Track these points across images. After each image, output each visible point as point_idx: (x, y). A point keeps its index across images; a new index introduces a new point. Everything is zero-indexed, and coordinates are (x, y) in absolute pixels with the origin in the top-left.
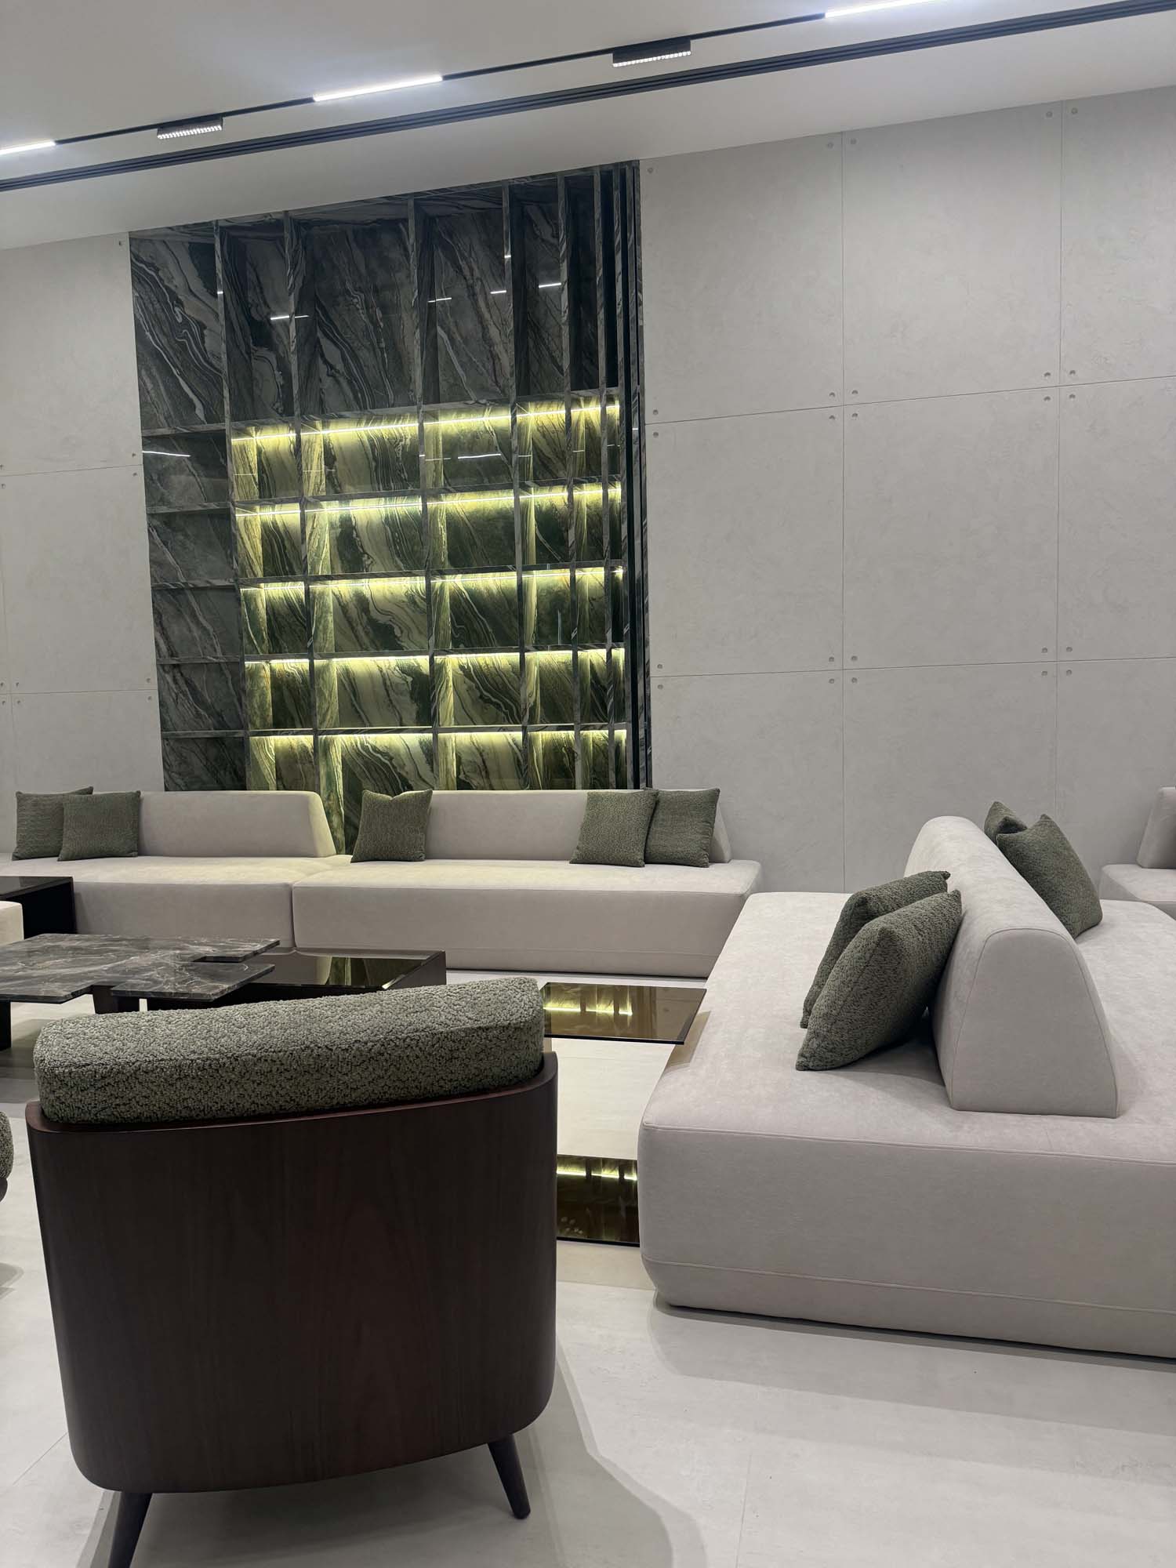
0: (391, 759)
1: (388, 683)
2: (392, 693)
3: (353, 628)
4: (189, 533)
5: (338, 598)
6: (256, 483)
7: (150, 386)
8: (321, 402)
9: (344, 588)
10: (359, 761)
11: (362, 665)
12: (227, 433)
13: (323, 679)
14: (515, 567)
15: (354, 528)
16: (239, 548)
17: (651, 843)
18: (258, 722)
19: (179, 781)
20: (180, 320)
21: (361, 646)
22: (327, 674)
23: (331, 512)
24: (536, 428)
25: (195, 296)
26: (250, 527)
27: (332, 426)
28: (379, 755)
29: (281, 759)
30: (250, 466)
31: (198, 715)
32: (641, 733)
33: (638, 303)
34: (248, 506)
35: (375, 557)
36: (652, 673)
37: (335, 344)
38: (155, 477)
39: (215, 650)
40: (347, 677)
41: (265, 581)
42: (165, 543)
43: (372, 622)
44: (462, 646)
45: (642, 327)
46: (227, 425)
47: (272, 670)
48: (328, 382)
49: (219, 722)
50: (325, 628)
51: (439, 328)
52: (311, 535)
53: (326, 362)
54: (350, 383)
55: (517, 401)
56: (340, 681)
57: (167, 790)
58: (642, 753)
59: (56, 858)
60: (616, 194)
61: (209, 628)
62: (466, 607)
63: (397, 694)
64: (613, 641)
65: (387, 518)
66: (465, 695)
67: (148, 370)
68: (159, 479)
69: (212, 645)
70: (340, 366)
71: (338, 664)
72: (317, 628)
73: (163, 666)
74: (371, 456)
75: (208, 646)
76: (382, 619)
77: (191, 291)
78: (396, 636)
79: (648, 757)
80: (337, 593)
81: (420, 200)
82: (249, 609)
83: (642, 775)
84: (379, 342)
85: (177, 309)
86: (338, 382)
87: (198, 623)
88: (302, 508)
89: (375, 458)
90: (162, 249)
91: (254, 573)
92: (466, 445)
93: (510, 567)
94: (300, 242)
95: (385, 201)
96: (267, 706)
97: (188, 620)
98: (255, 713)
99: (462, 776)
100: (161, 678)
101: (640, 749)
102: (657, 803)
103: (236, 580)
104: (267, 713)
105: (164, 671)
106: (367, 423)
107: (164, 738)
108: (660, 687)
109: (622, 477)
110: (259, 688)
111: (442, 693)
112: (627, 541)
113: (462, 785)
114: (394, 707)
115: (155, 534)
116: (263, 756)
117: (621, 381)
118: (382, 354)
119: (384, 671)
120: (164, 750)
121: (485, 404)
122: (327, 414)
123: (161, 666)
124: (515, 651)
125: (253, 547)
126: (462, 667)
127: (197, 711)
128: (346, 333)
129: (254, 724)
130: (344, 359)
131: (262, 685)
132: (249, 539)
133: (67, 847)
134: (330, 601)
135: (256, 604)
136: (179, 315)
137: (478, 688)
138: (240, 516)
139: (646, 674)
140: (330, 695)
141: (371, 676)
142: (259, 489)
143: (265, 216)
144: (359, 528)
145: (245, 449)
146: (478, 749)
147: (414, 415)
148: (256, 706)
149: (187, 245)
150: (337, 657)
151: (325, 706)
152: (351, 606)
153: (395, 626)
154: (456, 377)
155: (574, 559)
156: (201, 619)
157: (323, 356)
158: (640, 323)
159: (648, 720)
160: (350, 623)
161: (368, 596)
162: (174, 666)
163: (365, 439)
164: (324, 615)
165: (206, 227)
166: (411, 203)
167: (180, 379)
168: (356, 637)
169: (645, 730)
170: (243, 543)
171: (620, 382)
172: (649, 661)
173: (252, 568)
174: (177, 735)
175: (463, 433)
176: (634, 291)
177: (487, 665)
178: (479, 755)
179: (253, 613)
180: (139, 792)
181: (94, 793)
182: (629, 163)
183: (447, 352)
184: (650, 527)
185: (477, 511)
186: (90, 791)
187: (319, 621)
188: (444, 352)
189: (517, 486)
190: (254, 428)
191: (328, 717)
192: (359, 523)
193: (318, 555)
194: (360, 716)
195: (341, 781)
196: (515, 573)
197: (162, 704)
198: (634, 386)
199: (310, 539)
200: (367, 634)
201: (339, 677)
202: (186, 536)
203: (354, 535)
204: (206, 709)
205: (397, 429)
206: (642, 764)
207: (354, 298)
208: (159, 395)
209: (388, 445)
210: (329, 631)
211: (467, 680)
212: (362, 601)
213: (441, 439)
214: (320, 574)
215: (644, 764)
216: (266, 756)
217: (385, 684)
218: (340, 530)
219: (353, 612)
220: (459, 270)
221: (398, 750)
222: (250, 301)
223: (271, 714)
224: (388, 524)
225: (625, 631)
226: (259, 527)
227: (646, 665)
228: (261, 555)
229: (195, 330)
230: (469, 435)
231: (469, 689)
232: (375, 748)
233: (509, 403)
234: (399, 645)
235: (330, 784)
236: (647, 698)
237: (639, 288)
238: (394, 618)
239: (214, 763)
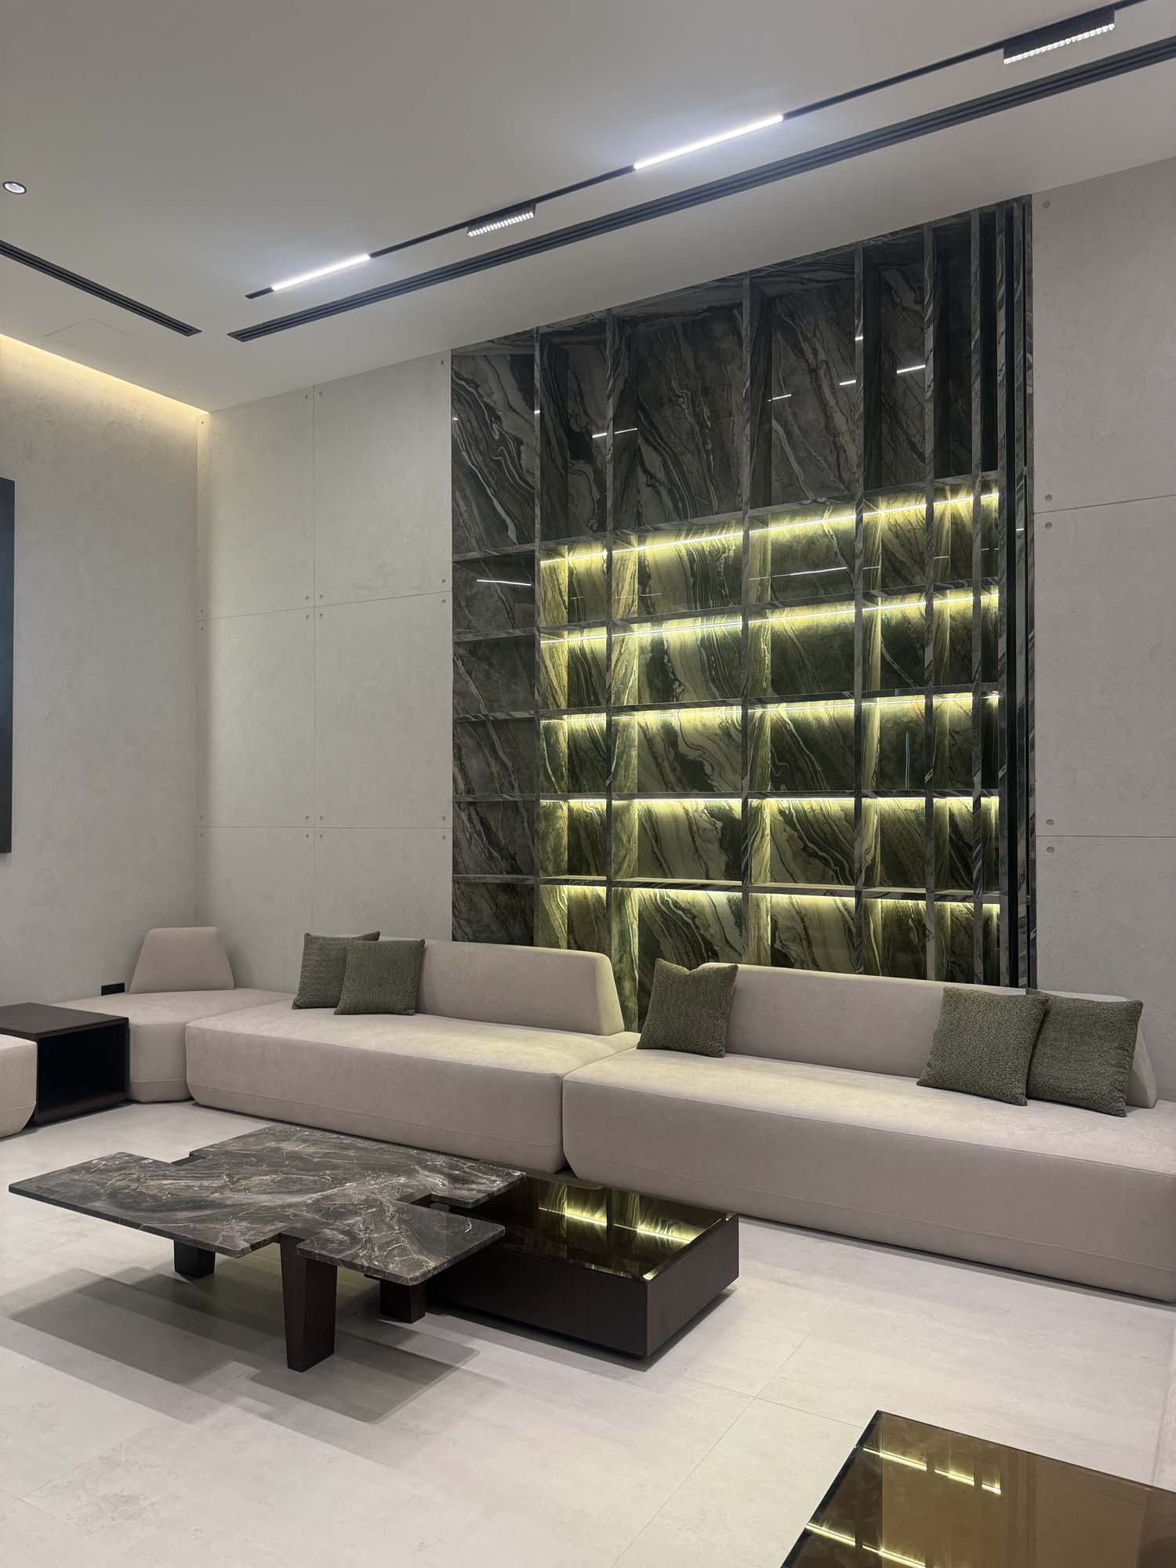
0: (694, 917)
1: (695, 828)
2: (699, 842)
3: (658, 764)
4: (494, 661)
5: (644, 730)
6: (565, 606)
7: (463, 508)
8: (639, 514)
9: (652, 719)
10: (658, 918)
11: (665, 806)
12: (537, 554)
13: (621, 822)
14: (853, 694)
15: (666, 652)
16: (542, 678)
17: (1038, 1070)
18: (550, 867)
19: (468, 930)
20: (497, 437)
21: (667, 787)
22: (627, 816)
23: (642, 635)
24: (887, 527)
25: (514, 410)
26: (556, 655)
27: (649, 542)
28: (680, 913)
29: (574, 909)
30: (560, 589)
31: (491, 857)
32: (1022, 910)
33: (1027, 367)
34: (555, 632)
35: (687, 684)
36: (1038, 832)
37: (656, 449)
38: (463, 604)
39: (513, 788)
40: (649, 817)
41: (567, 712)
42: (470, 674)
43: (680, 757)
44: (783, 787)
45: (1031, 395)
46: (537, 545)
47: (570, 810)
48: (646, 493)
49: (512, 866)
50: (628, 764)
51: (774, 423)
52: (617, 662)
53: (646, 471)
54: (670, 492)
55: (865, 496)
56: (641, 825)
57: (454, 939)
58: (1022, 938)
59: (333, 1010)
60: (1000, 240)
61: (509, 763)
62: (790, 742)
63: (704, 841)
64: (982, 787)
65: (703, 639)
66: (785, 846)
67: (462, 491)
68: (467, 606)
69: (510, 783)
70: (661, 475)
71: (639, 805)
72: (618, 765)
73: (459, 804)
74: (689, 573)
75: (506, 784)
76: (692, 755)
77: (510, 407)
78: (706, 775)
79: (1031, 944)
80: (643, 725)
81: (757, 278)
82: (548, 744)
83: (1022, 967)
84: (705, 443)
85: (495, 426)
86: (658, 493)
87: (497, 758)
88: (609, 633)
89: (693, 574)
90: (484, 366)
91: (557, 704)
92: (799, 553)
93: (846, 693)
94: (623, 341)
95: (718, 284)
96: (562, 850)
97: (488, 754)
98: (548, 858)
99: (778, 945)
100: (456, 817)
101: (1020, 930)
102: (1046, 1013)
103: (537, 712)
104: (561, 857)
105: (460, 808)
106: (687, 535)
107: (455, 881)
108: (1050, 849)
109: (1001, 579)
110: (554, 830)
111: (756, 844)
112: (1005, 660)
113: (780, 958)
114: (700, 856)
115: (460, 663)
116: (554, 907)
117: (1002, 462)
118: (708, 457)
119: (691, 814)
120: (454, 894)
121: (824, 503)
122: (644, 528)
123: (457, 804)
124: (850, 795)
125: (558, 675)
126: (782, 812)
127: (490, 853)
128: (669, 437)
129: (546, 871)
130: (665, 466)
131: (558, 826)
132: (554, 668)
133: (345, 999)
134: (635, 733)
135: (557, 738)
136: (497, 433)
137: (800, 838)
138: (544, 643)
139: (1030, 832)
140: (629, 841)
141: (675, 818)
142: (568, 613)
143: (587, 316)
144: (671, 652)
145: (555, 570)
146: (798, 913)
147: (740, 522)
148: (549, 850)
149: (509, 358)
150: (639, 798)
151: (622, 853)
152: (658, 739)
153: (705, 762)
154: (792, 475)
155: (931, 683)
156: (501, 753)
157: (642, 464)
158: (1029, 391)
159: (1031, 892)
160: (655, 758)
161: (677, 728)
162: (470, 803)
163: (684, 553)
164: (627, 750)
165: (526, 336)
166: (747, 282)
167: (495, 502)
168: (662, 774)
169: (1028, 907)
170: (547, 672)
171: (1000, 464)
172: (1034, 814)
173: (555, 699)
174: (469, 879)
175: (796, 539)
176: (1022, 353)
177: (813, 811)
178: (799, 921)
179: (553, 747)
180: (423, 942)
181: (382, 938)
182: (1018, 200)
183: (782, 448)
184: (1038, 642)
185: (809, 628)
186: (375, 937)
187: (620, 757)
188: (779, 449)
189: (859, 596)
190: (566, 547)
191: (625, 866)
192: (672, 646)
193: (624, 683)
194: (661, 865)
195: (636, 940)
196: (852, 701)
197: (456, 844)
198: (1019, 468)
199: (616, 666)
200: (674, 770)
201: (640, 819)
202: (491, 665)
203: (666, 661)
204: (500, 850)
205: (720, 540)
206: (1022, 952)
207: (680, 397)
208: (471, 514)
209: (709, 558)
210: (632, 767)
211: (788, 828)
212: (669, 733)
213: (770, 547)
214: (625, 704)
215: (1025, 952)
216: (558, 907)
217: (691, 829)
218: (650, 655)
219: (660, 746)
220: (801, 353)
221: (702, 907)
222: (570, 411)
223: (566, 858)
224: (705, 648)
225: (1001, 774)
226: (566, 653)
227: (1030, 821)
228: (566, 685)
229: (512, 446)
230: (804, 541)
231: (790, 839)
232: (676, 904)
233: (854, 499)
234: (710, 784)
235: (624, 944)
236: (1031, 864)
237: (1028, 348)
238: (704, 753)
239: (504, 911)
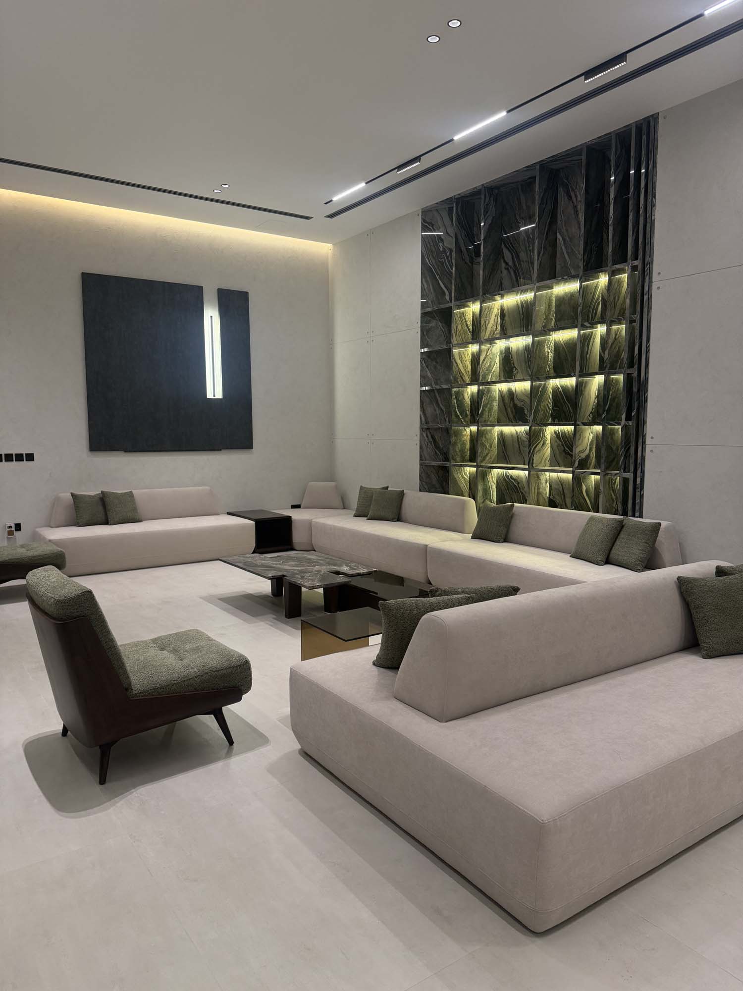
0: (518, 483)
1: (520, 440)
2: (521, 447)
3: (506, 409)
5: (501, 392)
6: (471, 332)
7: (426, 286)
8: (501, 284)
9: (504, 387)
10: (504, 483)
11: (508, 430)
12: (452, 308)
13: (485, 437)
14: (575, 375)
15: (511, 353)
16: (454, 369)
17: (613, 551)
18: (458, 459)
19: (426, 487)
20: (441, 250)
21: (509, 420)
22: (489, 434)
23: (501, 345)
24: (604, 287)
26: (463, 356)
27: (505, 297)
28: (513, 481)
29: (472, 477)
30: (466, 324)
31: (436, 453)
32: (638, 480)
33: (653, 205)
34: (464, 345)
35: (519, 370)
36: (647, 442)
37: (509, 250)
38: (425, 333)
40: (502, 435)
41: (469, 384)
42: (427, 367)
43: (515, 405)
44: (556, 420)
45: (654, 220)
46: (453, 304)
47: (471, 431)
48: (505, 272)
49: (445, 458)
50: (490, 410)
51: (558, 234)
52: (484, 360)
53: (505, 262)
54: (515, 272)
55: (584, 275)
56: (498, 438)
57: (420, 491)
58: (638, 494)
59: (366, 518)
60: (644, 137)
61: (444, 410)
62: (560, 398)
63: (523, 447)
64: (625, 421)
65: (526, 346)
66: (555, 448)
67: (425, 278)
68: (427, 334)
69: (445, 418)
70: (511, 263)
71: (497, 429)
72: (483, 410)
73: (422, 428)
74: (521, 313)
76: (519, 404)
77: (448, 234)
78: (525, 414)
79: (642, 496)
80: (500, 389)
81: (543, 165)
82: (457, 400)
83: (637, 507)
84: (529, 247)
85: (441, 244)
86: (509, 272)
87: (439, 407)
88: (480, 346)
89: (523, 314)
90: (436, 214)
91: (464, 381)
92: (567, 301)
93: (572, 374)
94: (492, 199)
95: (525, 169)
96: (466, 450)
97: (435, 405)
98: (457, 454)
99: (551, 497)
100: (421, 435)
101: (637, 490)
102: (622, 527)
103: (451, 385)
104: (465, 454)
105: (423, 430)
106: (521, 294)
107: (421, 465)
108: (652, 451)
109: (637, 316)
110: (460, 441)
111: (537, 448)
112: (637, 357)
113: (552, 504)
114: (521, 454)
115: (423, 363)
116: (460, 476)
117: (640, 256)
118: (530, 253)
119: (518, 433)
120: (420, 470)
121: (566, 279)
122: (501, 289)
123: (422, 429)
124: (572, 425)
125: (464, 366)
126: (555, 432)
127: (435, 452)
128: (515, 244)
129: (455, 460)
130: (513, 258)
131: (463, 439)
132: (462, 363)
133: (370, 514)
134: (496, 395)
135: (463, 397)
136: (442, 247)
137: (563, 445)
138: (456, 351)
139: (644, 442)
140: (491, 446)
141: (512, 435)
142: (471, 335)
143: (474, 189)
144: (513, 353)
145: (463, 315)
146: (560, 481)
147: (531, 290)
148: (458, 450)
149: (447, 209)
150: (498, 426)
151: (486, 452)
152: (506, 396)
153: (525, 408)
154: (565, 261)
155: (607, 369)
156: (441, 405)
157: (503, 258)
158: (653, 218)
159: (643, 472)
160: (505, 406)
161: (514, 391)
162: (427, 428)
163: (519, 302)
164: (490, 402)
165: (451, 199)
166: (538, 167)
167: (440, 281)
168: (507, 414)
169: (641, 479)
170: (458, 366)
171: (639, 257)
172: (646, 434)
173: (462, 378)
174: (426, 463)
175: (566, 294)
176: (651, 198)
177: (568, 432)
178: (560, 485)
179: (460, 403)
180: (403, 491)
181: (389, 489)
182: (652, 116)
183: (561, 248)
184: (651, 348)
185: (570, 340)
186: (387, 488)
187: (485, 406)
189: (579, 326)
190: (471, 302)
191: (488, 458)
192: (513, 350)
193: (489, 369)
194: (506, 459)
195: (495, 493)
196: (575, 378)
197: (421, 448)
198: (647, 259)
199: (483, 362)
200: (512, 412)
201: (498, 436)
202: (437, 362)
203: (510, 357)
204: (440, 451)
205: (526, 297)
206: (638, 501)
207: (519, 223)
208: (429, 290)
209: (529, 305)
210: (494, 411)
211: (558, 441)
212: (511, 393)
213: (554, 301)
214: (489, 381)
216: (463, 477)
217: (518, 440)
218: (504, 355)
219: (507, 400)
220: (570, 197)
221: (522, 478)
222: (475, 233)
223: (469, 455)
224: (526, 351)
225: (633, 414)
226: (470, 355)
227: (644, 436)
228: (470, 371)
230: (569, 295)
231: (558, 446)
232: (511, 476)
233: (578, 277)
234: (526, 419)
235: (486, 495)
236: (643, 458)
237: (654, 196)
238: (525, 403)
239: (442, 479)
